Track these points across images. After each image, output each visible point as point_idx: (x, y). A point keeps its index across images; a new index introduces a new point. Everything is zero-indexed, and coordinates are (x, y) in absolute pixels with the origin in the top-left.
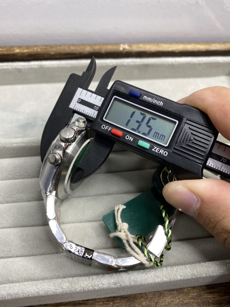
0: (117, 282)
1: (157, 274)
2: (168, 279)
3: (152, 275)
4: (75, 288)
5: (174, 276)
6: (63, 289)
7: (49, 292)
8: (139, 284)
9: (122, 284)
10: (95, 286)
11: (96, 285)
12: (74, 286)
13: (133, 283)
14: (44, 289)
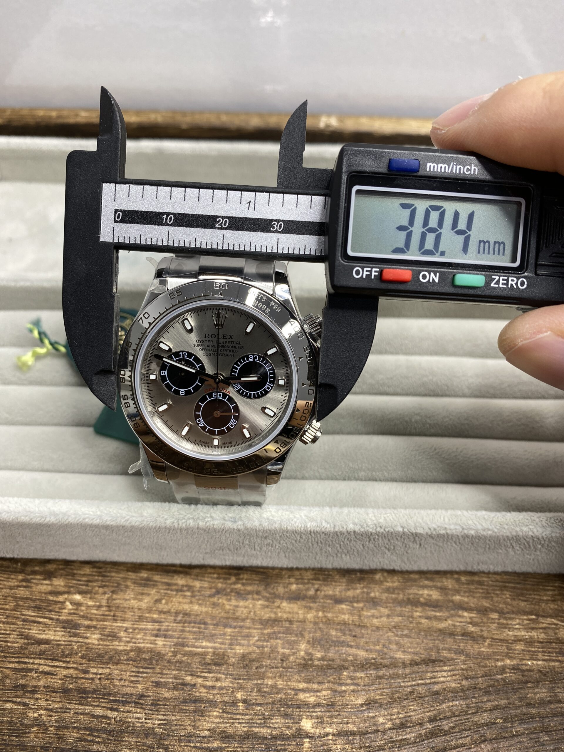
0: (237, 518)
1: (312, 514)
2: (330, 525)
3: (302, 515)
4: (163, 517)
5: (342, 523)
6: (142, 516)
7: (119, 519)
8: (276, 526)
9: (246, 523)
10: (198, 518)
11: (201, 518)
12: (163, 514)
13: (266, 524)
14: (110, 512)
